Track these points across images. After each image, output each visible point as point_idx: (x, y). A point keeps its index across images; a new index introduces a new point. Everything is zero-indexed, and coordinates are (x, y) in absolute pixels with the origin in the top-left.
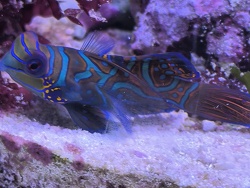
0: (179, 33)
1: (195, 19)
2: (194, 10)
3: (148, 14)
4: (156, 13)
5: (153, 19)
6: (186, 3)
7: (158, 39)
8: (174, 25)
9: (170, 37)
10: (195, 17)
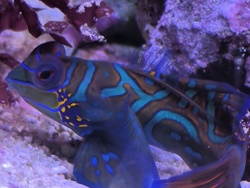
0: (206, 56)
1: (228, 37)
2: (228, 25)
3: (162, 28)
4: (173, 27)
5: (169, 35)
6: (215, 14)
7: (176, 64)
8: (200, 45)
9: (192, 62)
10: (229, 34)
